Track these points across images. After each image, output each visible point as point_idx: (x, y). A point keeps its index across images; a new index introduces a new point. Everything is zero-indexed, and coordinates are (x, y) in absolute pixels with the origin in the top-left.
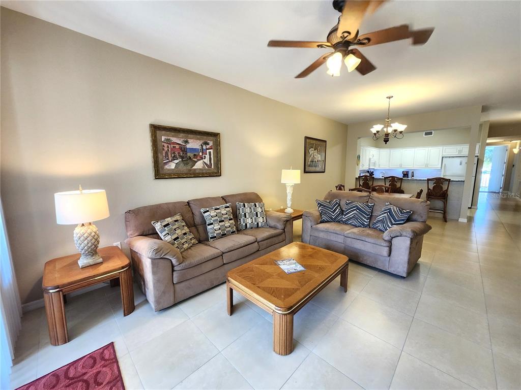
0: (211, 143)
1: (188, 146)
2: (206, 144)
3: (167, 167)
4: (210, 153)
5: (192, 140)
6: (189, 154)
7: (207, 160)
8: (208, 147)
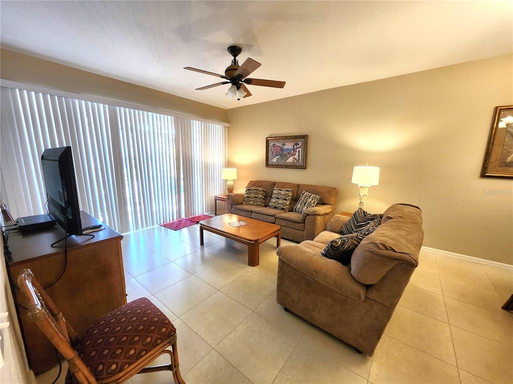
0: (300, 144)
1: (285, 147)
2: (297, 144)
3: (272, 160)
4: (299, 151)
5: (287, 143)
6: (285, 153)
7: (296, 157)
8: (298, 146)
